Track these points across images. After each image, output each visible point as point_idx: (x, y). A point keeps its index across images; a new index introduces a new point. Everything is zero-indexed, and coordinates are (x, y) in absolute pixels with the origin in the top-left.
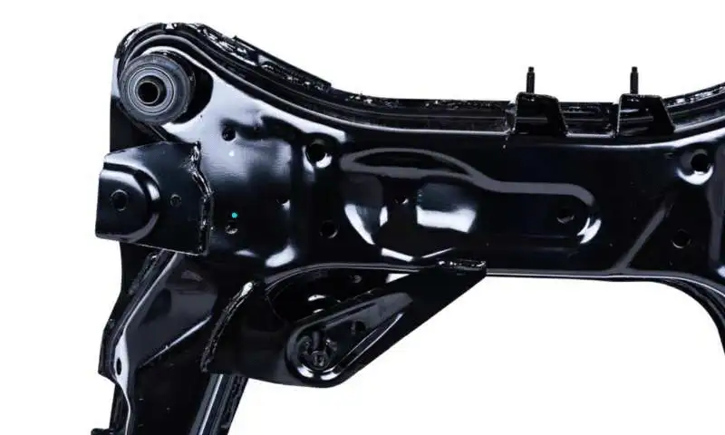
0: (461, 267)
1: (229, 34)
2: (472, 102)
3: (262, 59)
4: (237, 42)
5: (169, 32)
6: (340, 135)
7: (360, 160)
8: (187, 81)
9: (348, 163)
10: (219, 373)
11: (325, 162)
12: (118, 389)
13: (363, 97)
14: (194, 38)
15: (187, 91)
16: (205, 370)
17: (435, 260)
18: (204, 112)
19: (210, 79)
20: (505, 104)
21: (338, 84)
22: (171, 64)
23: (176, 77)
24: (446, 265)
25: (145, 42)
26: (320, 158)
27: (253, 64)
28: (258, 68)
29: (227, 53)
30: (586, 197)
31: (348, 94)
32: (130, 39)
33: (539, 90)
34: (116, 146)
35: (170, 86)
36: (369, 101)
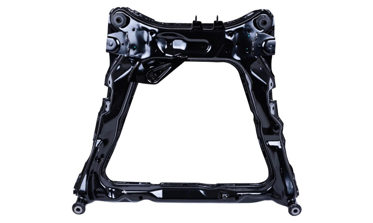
0: (182, 57)
1: (133, 9)
2: (185, 24)
3: (140, 15)
4: (135, 11)
5: (121, 9)
6: (157, 30)
7: (162, 35)
8: (126, 18)
9: (159, 35)
10: (132, 82)
11: (154, 35)
12: (109, 88)
13: (162, 23)
14: (126, 10)
15: (126, 20)
16: (129, 81)
17: (177, 56)
18: (128, 26)
19: (130, 18)
20: (191, 24)
21: (156, 20)
22: (123, 15)
23: (123, 17)
24: (179, 57)
25: (117, 10)
26: (153, 34)
27: (138, 16)
28: (139, 16)
29: (133, 13)
30: (207, 41)
31: (158, 22)
32: (112, 10)
33: (198, 20)
34: (109, 33)
35: (122, 19)
36: (163, 23)
